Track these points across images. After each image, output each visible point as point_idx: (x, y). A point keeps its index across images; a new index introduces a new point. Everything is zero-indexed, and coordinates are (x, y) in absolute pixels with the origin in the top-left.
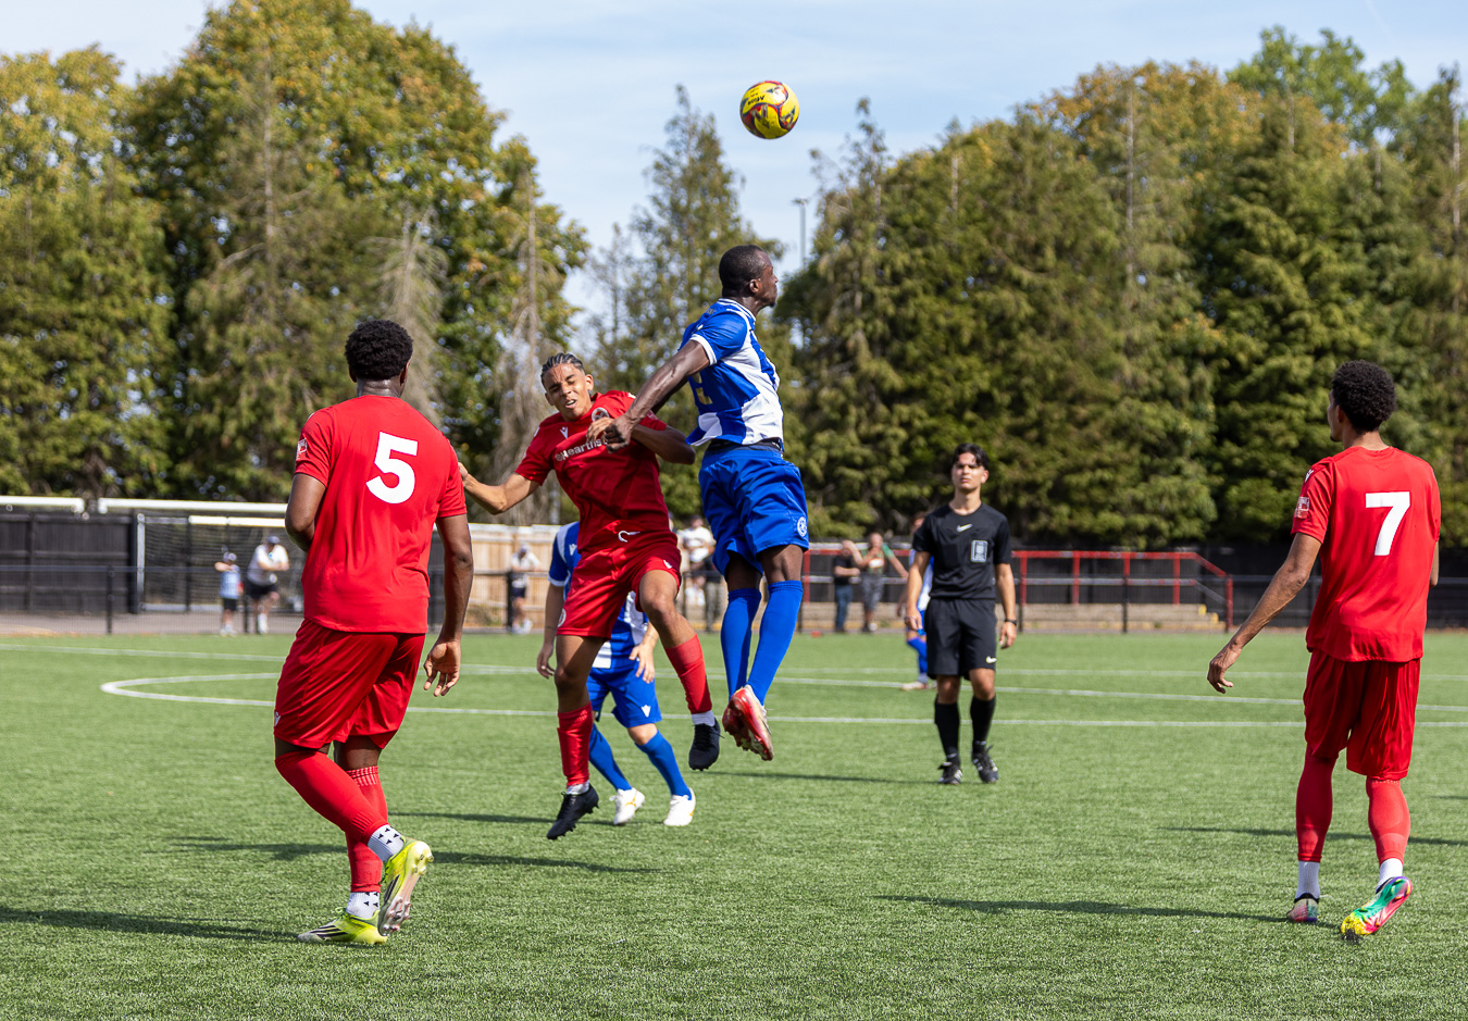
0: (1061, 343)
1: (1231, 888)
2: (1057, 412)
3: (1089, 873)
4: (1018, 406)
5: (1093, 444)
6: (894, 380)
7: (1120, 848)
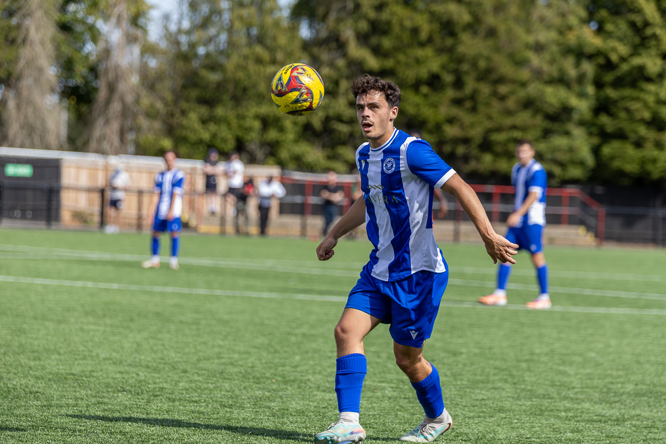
0: (490, 43)
1: (639, 423)
2: (485, 89)
3: (541, 411)
4: (458, 84)
5: (509, 113)
6: (373, 62)
7: (558, 394)
